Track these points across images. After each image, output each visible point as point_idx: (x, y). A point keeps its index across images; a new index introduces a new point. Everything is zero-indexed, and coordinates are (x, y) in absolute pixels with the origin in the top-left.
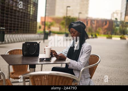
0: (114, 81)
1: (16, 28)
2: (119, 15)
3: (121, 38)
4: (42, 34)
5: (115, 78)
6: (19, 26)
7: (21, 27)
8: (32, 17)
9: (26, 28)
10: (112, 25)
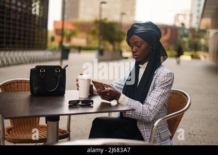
0: (200, 137)
1: (11, 40)
2: (188, 18)
3: (192, 57)
4: (58, 51)
5: (201, 131)
6: (17, 36)
7: (19, 39)
8: (39, 22)
9: (24, 40)
10: (176, 35)
